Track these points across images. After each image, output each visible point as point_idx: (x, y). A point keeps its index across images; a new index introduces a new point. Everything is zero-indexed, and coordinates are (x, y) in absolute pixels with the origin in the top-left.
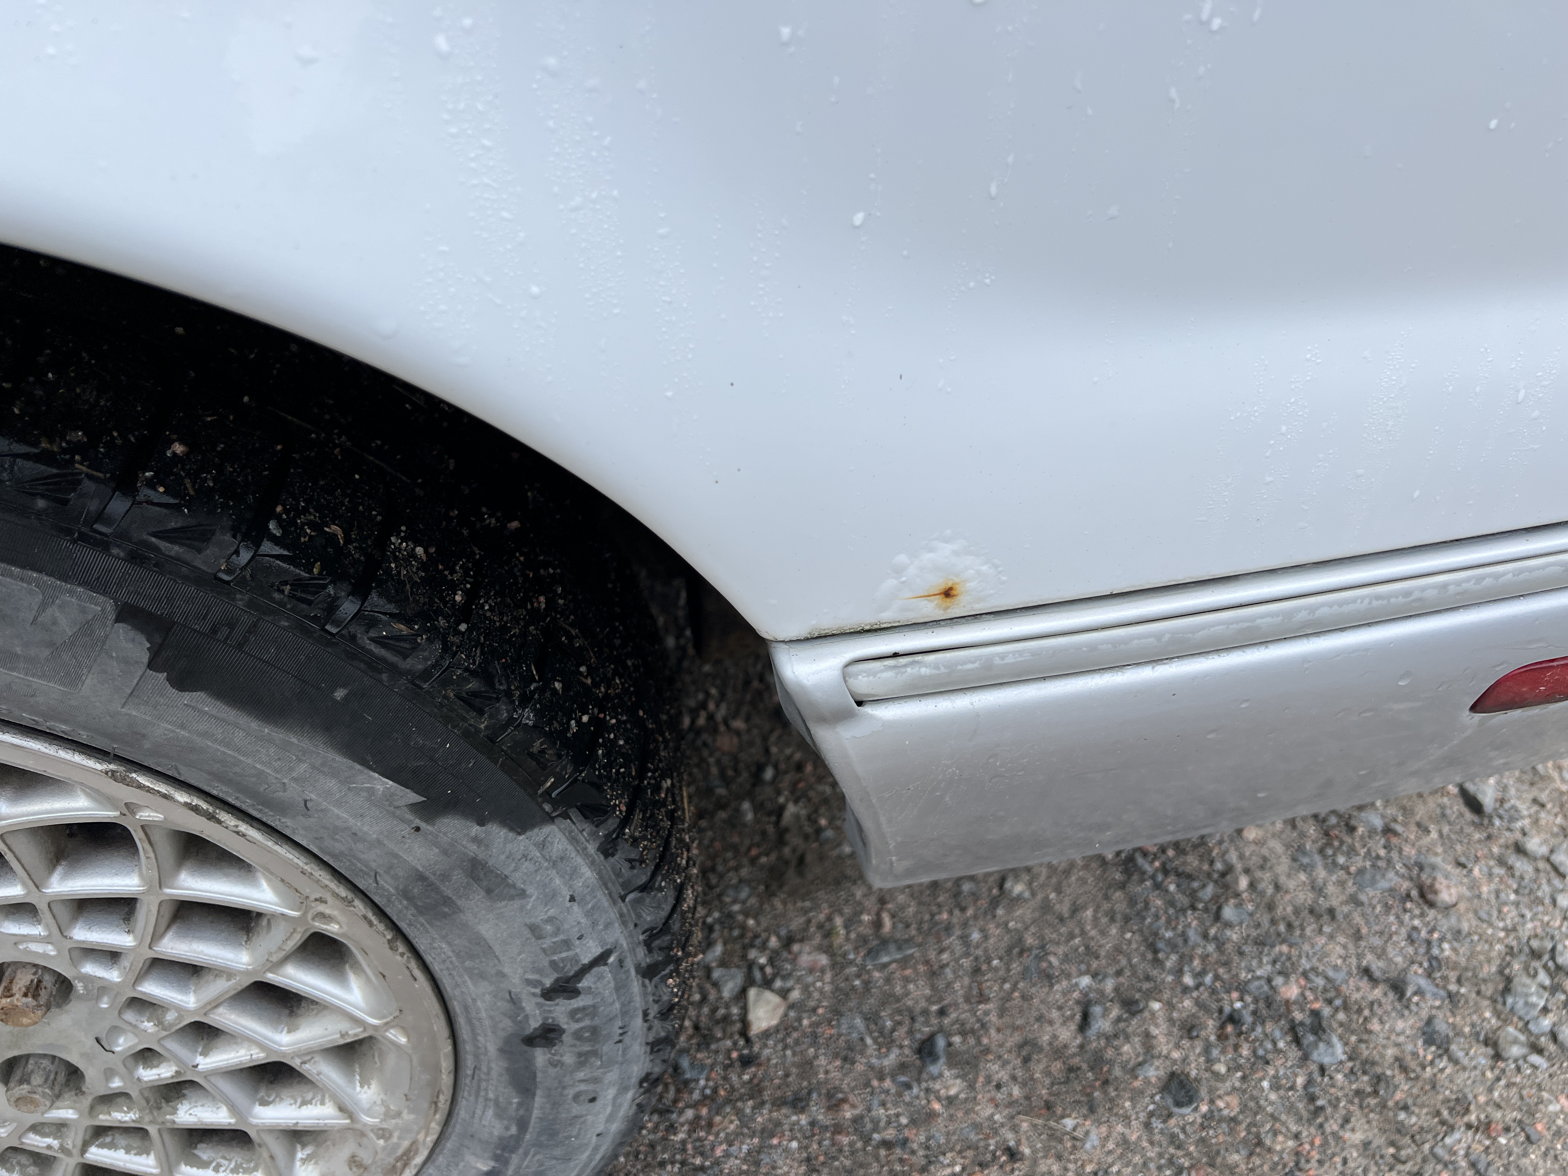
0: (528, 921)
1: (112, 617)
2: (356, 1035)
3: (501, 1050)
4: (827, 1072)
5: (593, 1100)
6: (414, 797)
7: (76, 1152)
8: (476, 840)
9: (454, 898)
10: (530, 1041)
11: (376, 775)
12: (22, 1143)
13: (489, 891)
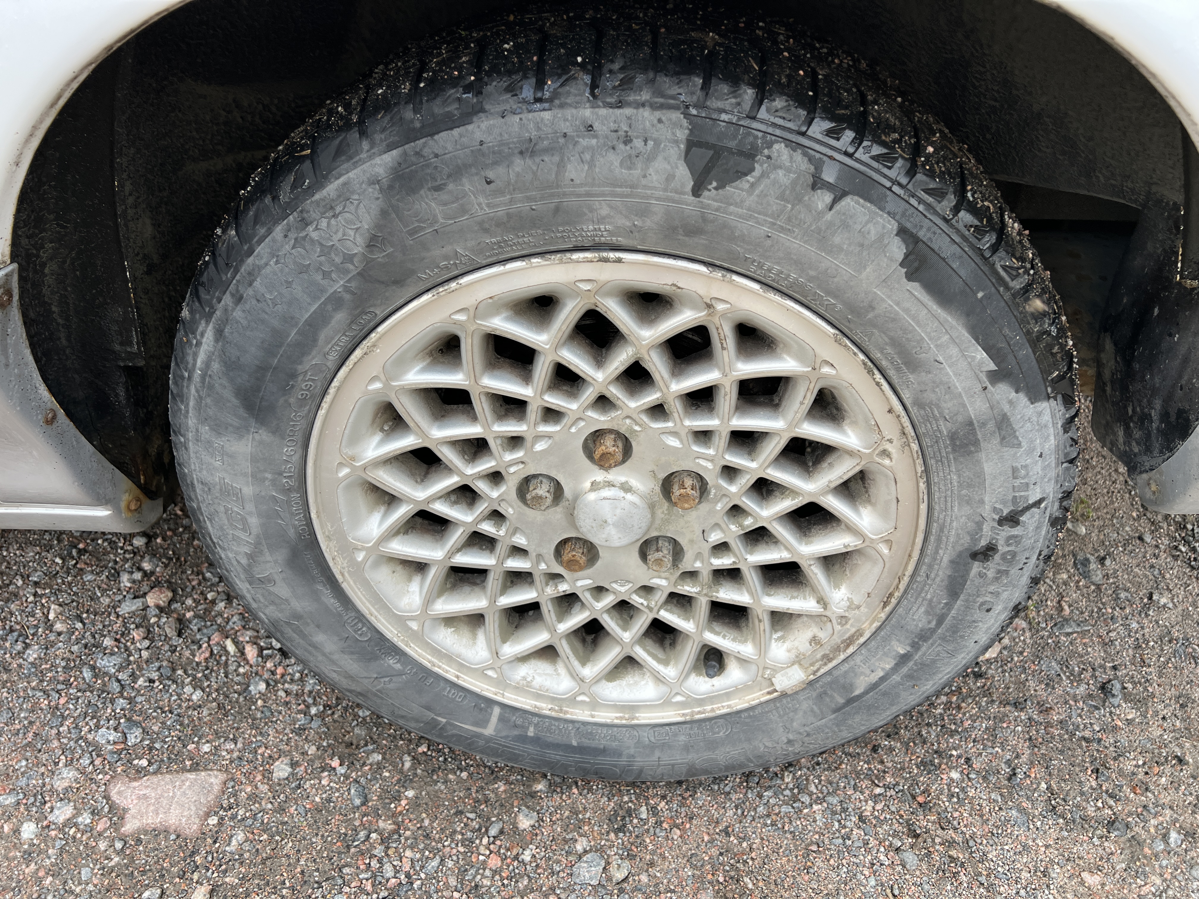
0: (1014, 465)
1: (895, 232)
2: (856, 546)
3: (952, 562)
4: (1035, 690)
5: (988, 611)
6: (992, 367)
7: (656, 609)
8: (1011, 402)
9: (981, 440)
10: (974, 556)
11: (980, 348)
12: (630, 599)
13: (1003, 439)
